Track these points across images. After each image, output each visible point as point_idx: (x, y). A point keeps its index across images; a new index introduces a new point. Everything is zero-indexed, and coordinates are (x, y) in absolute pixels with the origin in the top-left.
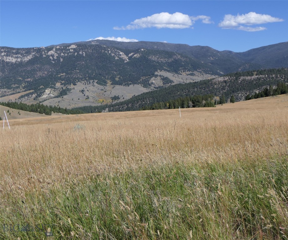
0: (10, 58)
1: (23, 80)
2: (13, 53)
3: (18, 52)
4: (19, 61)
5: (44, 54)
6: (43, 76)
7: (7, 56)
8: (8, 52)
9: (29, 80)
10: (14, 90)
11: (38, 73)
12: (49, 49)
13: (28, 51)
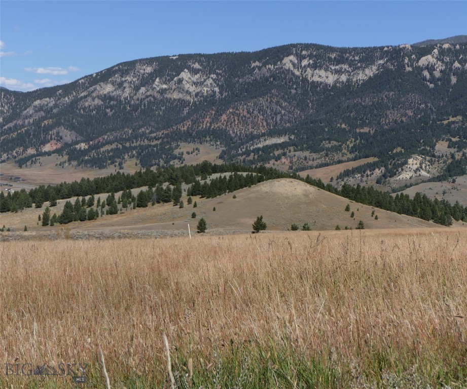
0: (322, 73)
1: (350, 131)
2: (330, 59)
3: (344, 57)
4: (343, 82)
5: (408, 64)
6: (402, 121)
7: (314, 67)
8: (318, 57)
9: (366, 130)
10: (327, 155)
11: (388, 112)
12: (422, 50)
13: (368, 55)
